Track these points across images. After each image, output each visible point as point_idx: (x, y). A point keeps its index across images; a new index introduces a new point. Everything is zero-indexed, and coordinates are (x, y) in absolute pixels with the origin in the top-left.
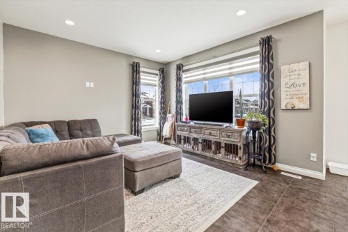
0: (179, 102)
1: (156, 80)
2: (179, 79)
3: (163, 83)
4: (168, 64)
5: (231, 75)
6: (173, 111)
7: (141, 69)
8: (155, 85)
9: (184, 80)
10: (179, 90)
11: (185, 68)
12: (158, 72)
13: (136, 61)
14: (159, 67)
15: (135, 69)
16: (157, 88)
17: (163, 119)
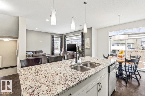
0: (65, 46)
1: (59, 39)
2: (65, 40)
3: (61, 40)
4: (63, 35)
5: (77, 39)
6: (64, 48)
7: (55, 37)
8: (59, 41)
9: (66, 40)
10: (65, 43)
11: (67, 36)
12: (60, 37)
13: (53, 34)
14: (60, 36)
15: (53, 37)
16: (59, 42)
17: (61, 50)
